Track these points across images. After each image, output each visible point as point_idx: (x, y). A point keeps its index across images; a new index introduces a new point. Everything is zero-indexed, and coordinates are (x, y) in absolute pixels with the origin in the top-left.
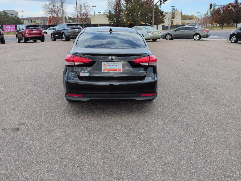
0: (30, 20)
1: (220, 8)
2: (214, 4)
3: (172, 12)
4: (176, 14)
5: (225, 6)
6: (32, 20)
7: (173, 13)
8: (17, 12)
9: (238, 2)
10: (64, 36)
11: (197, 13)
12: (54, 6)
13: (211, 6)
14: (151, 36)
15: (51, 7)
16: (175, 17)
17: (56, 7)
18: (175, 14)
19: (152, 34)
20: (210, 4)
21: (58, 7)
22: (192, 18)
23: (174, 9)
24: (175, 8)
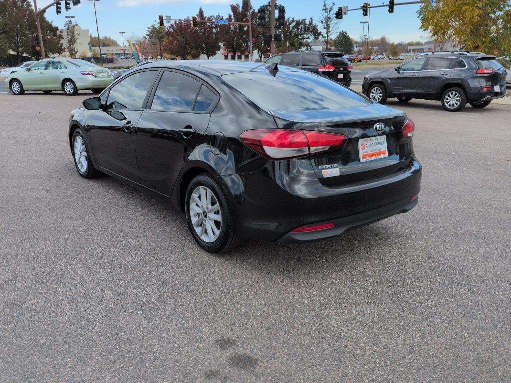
1: (174, 25)
2: (166, 17)
3: (68, 29)
4: (78, 35)
5: (182, 21)
7: (70, 32)
9: (204, 16)
11: (121, 33)
13: (163, 21)
14: (93, 81)
16: (77, 41)
18: (76, 33)
19: (95, 77)
20: (160, 16)
22: (107, 43)
23: (70, 22)
24: (74, 21)
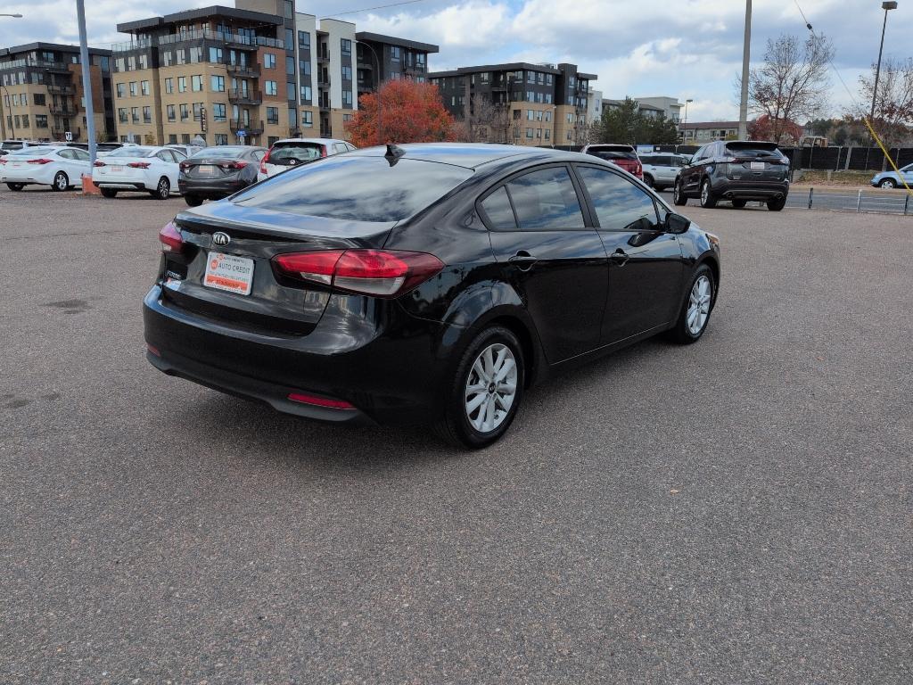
0: (718, 132)
6: (727, 132)
8: (679, 102)
10: (705, 186)
12: (781, 78)
15: (771, 80)
17: (790, 82)
21: (795, 82)
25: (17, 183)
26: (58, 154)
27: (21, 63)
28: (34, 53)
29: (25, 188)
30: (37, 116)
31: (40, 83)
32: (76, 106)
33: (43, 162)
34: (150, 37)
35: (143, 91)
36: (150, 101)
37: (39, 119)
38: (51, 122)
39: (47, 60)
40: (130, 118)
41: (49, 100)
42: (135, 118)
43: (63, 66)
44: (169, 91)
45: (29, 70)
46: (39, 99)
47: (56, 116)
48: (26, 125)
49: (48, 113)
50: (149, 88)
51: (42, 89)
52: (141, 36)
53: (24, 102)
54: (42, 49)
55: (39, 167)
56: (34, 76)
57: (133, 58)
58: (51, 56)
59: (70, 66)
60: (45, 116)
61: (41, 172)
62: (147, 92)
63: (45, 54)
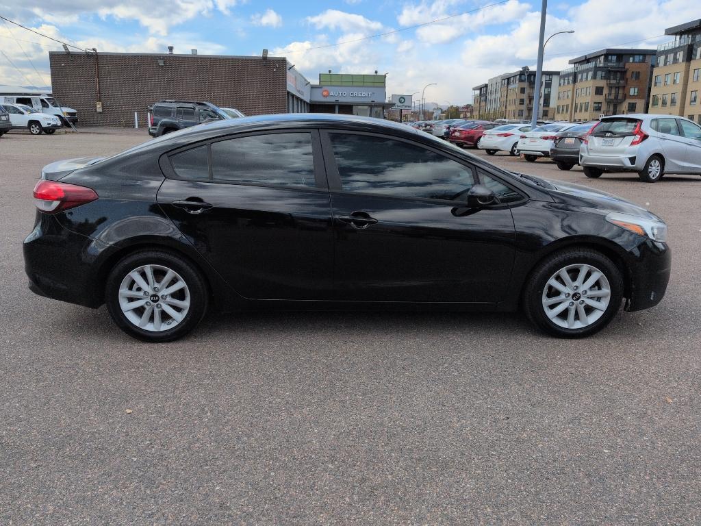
25: (492, 150)
26: (520, 129)
27: (591, 65)
28: (603, 57)
29: (497, 153)
30: (595, 103)
31: (602, 78)
32: (625, 95)
33: (506, 135)
34: (690, 36)
35: (675, 81)
36: (678, 89)
37: (596, 105)
38: (604, 108)
39: (611, 61)
40: (660, 102)
41: (606, 91)
42: (664, 103)
43: (621, 65)
44: (695, 79)
45: (596, 69)
46: (599, 91)
47: (609, 102)
48: (586, 110)
49: (603, 101)
50: (680, 78)
51: (602, 83)
52: (683, 36)
53: (588, 93)
54: (608, 54)
55: (503, 139)
56: (599, 73)
57: (672, 55)
58: (614, 58)
59: (627, 64)
60: (601, 103)
61: (503, 142)
62: (678, 81)
63: (610, 57)
